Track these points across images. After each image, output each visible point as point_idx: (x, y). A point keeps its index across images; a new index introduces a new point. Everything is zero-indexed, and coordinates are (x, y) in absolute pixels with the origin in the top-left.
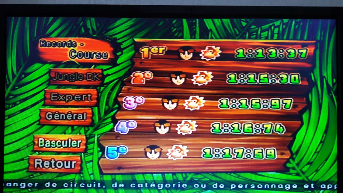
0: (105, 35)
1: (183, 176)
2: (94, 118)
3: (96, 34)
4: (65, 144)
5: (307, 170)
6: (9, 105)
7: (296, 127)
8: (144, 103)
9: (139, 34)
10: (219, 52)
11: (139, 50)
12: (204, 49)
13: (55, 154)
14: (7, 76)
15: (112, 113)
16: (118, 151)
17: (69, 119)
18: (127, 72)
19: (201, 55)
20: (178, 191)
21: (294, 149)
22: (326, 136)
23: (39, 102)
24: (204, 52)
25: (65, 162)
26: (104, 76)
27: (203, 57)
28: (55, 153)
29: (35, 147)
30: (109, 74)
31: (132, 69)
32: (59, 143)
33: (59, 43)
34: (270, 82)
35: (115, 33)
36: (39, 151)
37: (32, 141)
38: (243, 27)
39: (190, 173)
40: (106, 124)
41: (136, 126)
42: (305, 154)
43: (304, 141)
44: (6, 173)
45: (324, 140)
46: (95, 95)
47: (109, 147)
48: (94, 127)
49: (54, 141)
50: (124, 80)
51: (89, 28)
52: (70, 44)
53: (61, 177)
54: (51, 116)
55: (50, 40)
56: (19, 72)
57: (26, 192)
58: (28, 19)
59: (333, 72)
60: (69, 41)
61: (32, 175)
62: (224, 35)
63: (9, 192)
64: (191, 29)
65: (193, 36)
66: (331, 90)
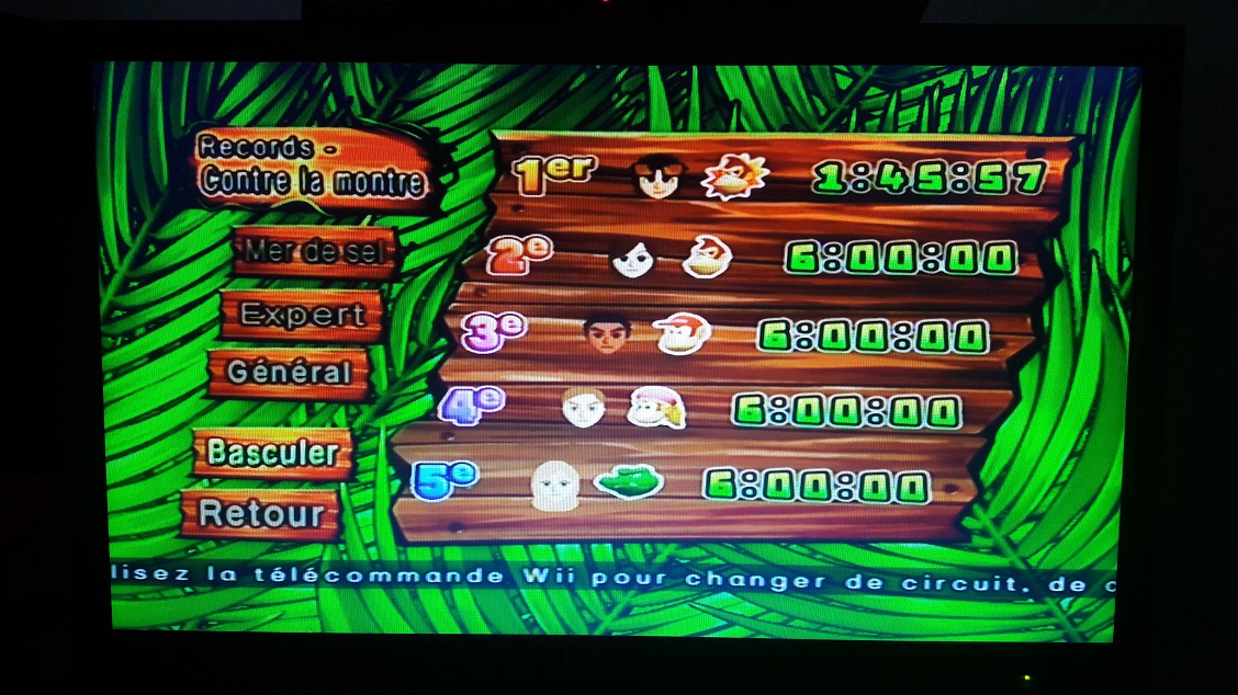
0: (403, 117)
1: (644, 550)
2: (374, 378)
3: (374, 116)
4: (288, 457)
5: (1024, 539)
6: (115, 338)
7: (998, 408)
8: (527, 334)
9: (512, 113)
10: (762, 172)
11: (510, 169)
12: (717, 162)
13: (260, 487)
14: (102, 249)
15: (430, 364)
16: (449, 476)
17: (299, 381)
18: (471, 236)
19: (704, 183)
20: (631, 593)
21: (987, 476)
22: (1088, 437)
23: (206, 328)
24: (714, 172)
25: (291, 509)
26: (402, 251)
27: (711, 188)
28: (258, 483)
29: (198, 463)
30: (418, 242)
31: (488, 229)
32: (270, 452)
33: (260, 147)
34: (920, 267)
35: (434, 113)
36: (210, 477)
37: (187, 447)
38: (840, 94)
39: (666, 542)
40: (412, 397)
41: (503, 405)
42: (1022, 491)
43: (1021, 450)
44: (116, 539)
45: (1084, 447)
46: (374, 308)
47: (422, 467)
48: (375, 407)
49: (256, 448)
50: (465, 262)
51: (351, 98)
52: (293, 148)
53: (279, 553)
54: (244, 372)
55: (229, 133)
56: (139, 238)
57: (177, 597)
58: (157, 69)
59: (1122, 235)
60: (287, 140)
61: (194, 547)
62: (778, 119)
63: (129, 595)
64: (675, 100)
65: (681, 122)
66: (1114, 294)
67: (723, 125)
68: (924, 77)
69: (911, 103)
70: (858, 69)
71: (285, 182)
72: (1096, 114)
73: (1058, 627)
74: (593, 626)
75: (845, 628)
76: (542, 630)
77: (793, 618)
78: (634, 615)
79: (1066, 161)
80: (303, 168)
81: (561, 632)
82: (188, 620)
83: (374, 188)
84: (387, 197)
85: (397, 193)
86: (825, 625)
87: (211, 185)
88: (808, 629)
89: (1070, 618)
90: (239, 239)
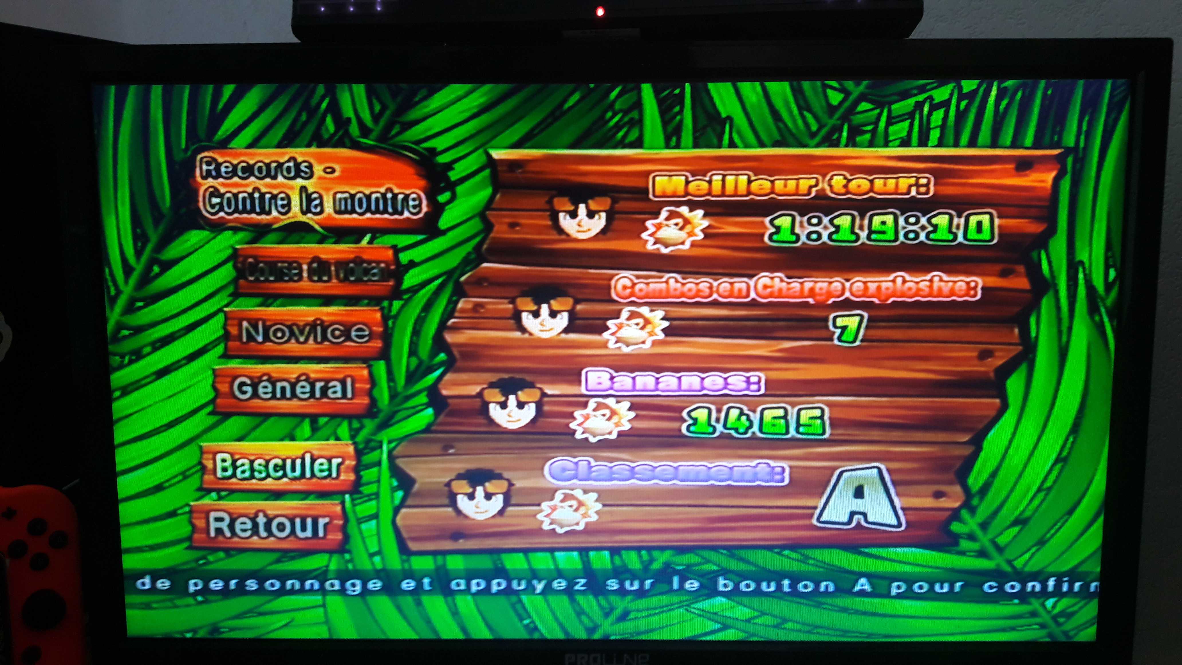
0: (401, 137)
1: (640, 557)
2: (376, 393)
3: (374, 135)
4: (293, 469)
5: (1011, 542)
6: (123, 356)
7: (985, 417)
9: (507, 132)
13: (267, 499)
14: (107, 271)
15: (431, 379)
17: (301, 396)
18: (469, 254)
20: (629, 598)
21: (975, 481)
22: (1073, 443)
23: (210, 347)
25: (298, 521)
26: (402, 269)
28: (265, 495)
29: (206, 477)
30: (417, 260)
31: (485, 246)
32: (276, 466)
33: (260, 168)
35: (431, 133)
36: (218, 491)
37: (194, 461)
38: (832, 109)
39: (662, 549)
40: (412, 411)
42: (1008, 497)
43: (1008, 456)
44: (129, 551)
45: (1069, 453)
46: (376, 324)
48: (377, 421)
49: (262, 461)
50: (463, 279)
51: (349, 120)
52: (293, 170)
53: (287, 563)
54: (249, 389)
55: (229, 155)
56: (144, 259)
57: (188, 606)
58: (157, 91)
59: (1109, 247)
60: (288, 161)
61: (204, 557)
62: (770, 135)
63: (142, 604)
64: (668, 117)
65: (674, 139)
66: (1101, 304)
67: (715, 141)
68: (915, 92)
69: (901, 118)
70: (849, 85)
71: (285, 202)
72: (1085, 127)
73: (1043, 626)
74: (592, 630)
75: (837, 630)
76: (542, 634)
77: (785, 621)
78: (631, 620)
79: (1053, 174)
80: (303, 189)
81: (561, 636)
82: (201, 628)
83: (373, 207)
84: (386, 216)
85: (396, 212)
86: (817, 627)
87: (213, 206)
88: (800, 631)
89: (1055, 618)
90: (241, 259)
